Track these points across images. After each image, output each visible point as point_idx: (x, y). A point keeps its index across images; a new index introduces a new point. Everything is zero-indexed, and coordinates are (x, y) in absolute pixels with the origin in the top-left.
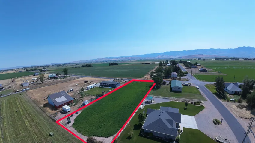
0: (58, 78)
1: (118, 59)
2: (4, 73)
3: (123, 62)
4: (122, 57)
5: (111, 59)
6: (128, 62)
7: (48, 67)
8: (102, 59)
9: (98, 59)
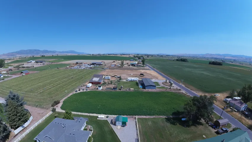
0: (136, 66)
1: (234, 58)
2: (121, 56)
3: (237, 64)
4: (241, 57)
5: (225, 57)
6: (246, 64)
7: (152, 56)
8: (211, 55)
9: (207, 54)
